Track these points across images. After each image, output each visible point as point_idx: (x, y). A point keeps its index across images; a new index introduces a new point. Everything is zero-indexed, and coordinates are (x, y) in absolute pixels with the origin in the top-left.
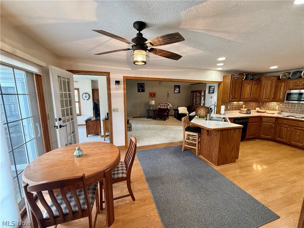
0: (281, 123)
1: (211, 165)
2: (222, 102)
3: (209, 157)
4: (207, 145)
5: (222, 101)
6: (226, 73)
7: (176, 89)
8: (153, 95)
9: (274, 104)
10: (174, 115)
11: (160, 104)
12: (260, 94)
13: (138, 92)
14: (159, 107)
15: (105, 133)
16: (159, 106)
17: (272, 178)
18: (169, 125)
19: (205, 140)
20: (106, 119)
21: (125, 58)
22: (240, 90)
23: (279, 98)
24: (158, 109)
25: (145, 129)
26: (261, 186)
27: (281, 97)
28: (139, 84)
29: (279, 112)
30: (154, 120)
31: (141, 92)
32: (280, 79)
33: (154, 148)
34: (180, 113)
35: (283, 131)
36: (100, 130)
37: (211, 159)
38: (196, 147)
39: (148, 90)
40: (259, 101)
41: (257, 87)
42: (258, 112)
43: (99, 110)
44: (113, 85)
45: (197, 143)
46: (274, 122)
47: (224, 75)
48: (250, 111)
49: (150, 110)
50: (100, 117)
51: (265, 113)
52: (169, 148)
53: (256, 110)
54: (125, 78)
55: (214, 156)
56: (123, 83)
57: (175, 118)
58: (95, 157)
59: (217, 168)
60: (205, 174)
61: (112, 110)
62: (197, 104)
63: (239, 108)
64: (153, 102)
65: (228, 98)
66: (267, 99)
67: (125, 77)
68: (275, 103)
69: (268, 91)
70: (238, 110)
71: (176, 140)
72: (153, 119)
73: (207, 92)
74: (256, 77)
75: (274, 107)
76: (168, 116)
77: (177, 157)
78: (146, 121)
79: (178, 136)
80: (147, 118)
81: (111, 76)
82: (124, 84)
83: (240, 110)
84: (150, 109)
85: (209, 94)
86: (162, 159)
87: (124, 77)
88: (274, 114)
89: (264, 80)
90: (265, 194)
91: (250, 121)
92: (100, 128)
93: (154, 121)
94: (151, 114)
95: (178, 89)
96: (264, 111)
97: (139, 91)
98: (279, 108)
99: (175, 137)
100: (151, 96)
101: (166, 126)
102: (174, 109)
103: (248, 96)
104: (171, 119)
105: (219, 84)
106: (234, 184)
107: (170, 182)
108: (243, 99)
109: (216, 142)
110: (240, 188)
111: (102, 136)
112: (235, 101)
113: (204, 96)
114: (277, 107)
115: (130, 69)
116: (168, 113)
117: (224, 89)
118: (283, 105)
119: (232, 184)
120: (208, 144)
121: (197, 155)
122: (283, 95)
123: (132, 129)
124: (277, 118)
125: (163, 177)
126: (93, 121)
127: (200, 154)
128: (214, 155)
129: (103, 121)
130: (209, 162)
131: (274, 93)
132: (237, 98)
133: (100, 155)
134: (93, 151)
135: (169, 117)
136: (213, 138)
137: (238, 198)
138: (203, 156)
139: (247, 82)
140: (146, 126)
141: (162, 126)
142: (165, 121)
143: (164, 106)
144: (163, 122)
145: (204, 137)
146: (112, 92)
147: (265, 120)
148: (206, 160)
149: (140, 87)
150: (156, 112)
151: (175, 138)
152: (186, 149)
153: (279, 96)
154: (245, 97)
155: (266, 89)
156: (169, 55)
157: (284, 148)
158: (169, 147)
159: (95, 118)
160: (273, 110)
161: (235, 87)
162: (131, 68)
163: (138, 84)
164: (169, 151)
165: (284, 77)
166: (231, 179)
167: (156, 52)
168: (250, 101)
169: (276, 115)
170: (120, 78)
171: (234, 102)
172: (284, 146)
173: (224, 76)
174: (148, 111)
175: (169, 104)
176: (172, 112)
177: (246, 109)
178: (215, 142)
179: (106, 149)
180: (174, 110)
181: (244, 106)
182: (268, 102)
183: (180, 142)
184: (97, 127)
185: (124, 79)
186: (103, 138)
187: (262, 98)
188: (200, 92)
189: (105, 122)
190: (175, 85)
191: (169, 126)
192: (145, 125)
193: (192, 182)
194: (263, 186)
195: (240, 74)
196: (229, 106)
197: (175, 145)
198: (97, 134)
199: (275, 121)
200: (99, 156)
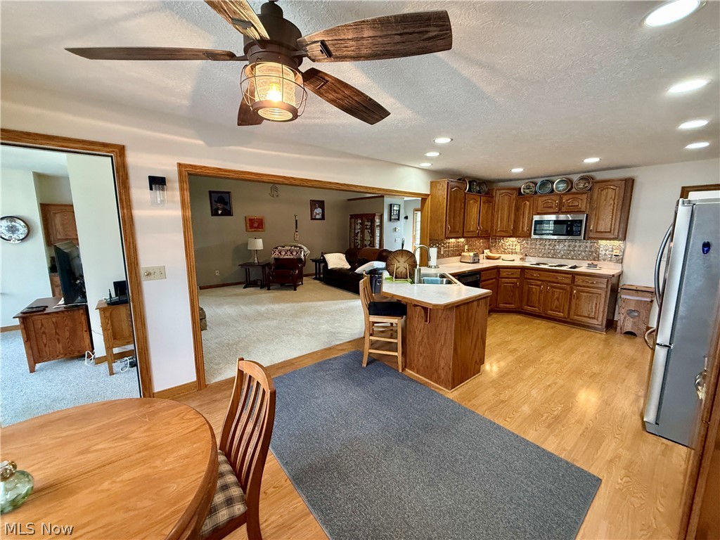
0: (530, 277)
1: (437, 390)
2: (430, 240)
3: (431, 371)
4: (424, 344)
5: (431, 238)
6: (437, 175)
7: (315, 211)
8: (256, 225)
9: (513, 242)
10: (316, 274)
11: (279, 248)
12: (492, 223)
13: (212, 215)
14: (276, 255)
15: (109, 348)
16: (277, 253)
17: (550, 391)
18: (310, 301)
19: (417, 333)
20: (111, 303)
21: (186, 102)
22: (462, 215)
23: (523, 231)
24: (273, 261)
25: (247, 317)
26: (543, 416)
27: (525, 229)
28: (213, 194)
29: (521, 256)
30: (265, 291)
31: (221, 215)
32: (522, 194)
33: (289, 370)
34: (332, 270)
35: (533, 293)
36: (88, 341)
37: (435, 376)
38: (397, 351)
39: (242, 209)
40: (489, 236)
41: (488, 207)
42: (488, 258)
43: (77, 275)
44: (140, 191)
45: (399, 341)
46: (518, 276)
47: (433, 180)
48: (478, 256)
49: (253, 265)
50: (84, 296)
51: (500, 260)
52: (329, 364)
53: (485, 255)
54: (183, 169)
55: (442, 366)
56: (177, 185)
57: (318, 282)
58: (106, 485)
59: (452, 394)
60: (436, 419)
61: (142, 273)
62: (366, 246)
63: (458, 252)
64: (259, 244)
65: (444, 231)
66: (504, 232)
67: (186, 166)
68: (514, 239)
69: (506, 216)
70: (458, 256)
71: (340, 340)
72: (262, 287)
73: (386, 217)
74: (485, 188)
75: (514, 248)
76: (301, 276)
77: (357, 386)
78: (243, 295)
79: (341, 327)
80: (244, 286)
81: (132, 159)
82: (182, 189)
83: (460, 255)
84: (251, 261)
85: (391, 223)
86: (319, 401)
87: (180, 165)
88: (514, 260)
89: (498, 195)
90: (555, 433)
91: (483, 278)
92: (86, 335)
93: (265, 295)
94: (255, 274)
95: (319, 211)
96: (497, 255)
97: (214, 213)
98: (521, 250)
99: (334, 330)
100: (252, 227)
101: (303, 303)
102: (314, 258)
103: (475, 226)
104: (309, 284)
105: (424, 198)
106: (499, 427)
107: (364, 467)
108: (468, 232)
109: (446, 333)
110: (513, 434)
111: (99, 361)
112: (452, 238)
113: (381, 226)
114: (518, 248)
115: (201, 142)
116: (301, 270)
117: (434, 210)
118: (527, 244)
119: (496, 429)
120: (425, 340)
121: (400, 371)
122: (528, 224)
123: (208, 324)
124: (523, 269)
125: (338, 456)
126: (57, 313)
127: (405, 367)
128: (442, 364)
129: (102, 310)
130: (432, 383)
131: (515, 221)
132: (458, 232)
133: (127, 468)
134: (90, 456)
135: (304, 278)
136: (440, 325)
137: (520, 461)
138: (413, 371)
139: (473, 196)
140: (249, 310)
141: (292, 304)
142: (295, 290)
143: (289, 253)
144: (290, 293)
145: (415, 326)
146: (137, 213)
147: (505, 274)
148: (424, 378)
149: (217, 202)
150: (270, 268)
151: (334, 333)
152: (372, 360)
153: (522, 228)
154: (470, 229)
155: (501, 214)
156: (359, 103)
157: (538, 324)
158: (326, 360)
159: (62, 302)
160: (512, 253)
161: (455, 206)
162: (205, 142)
163: (211, 193)
164: (331, 372)
165: (527, 191)
166: (489, 416)
167: (322, 86)
168: (478, 237)
169: (518, 263)
170: (167, 166)
171: (451, 240)
172: (538, 321)
173: (432, 183)
174: (247, 266)
175: (303, 246)
176: (310, 268)
177: (472, 254)
178: (443, 335)
179: (149, 430)
180: (313, 260)
181: (466, 247)
182: (503, 237)
183: (348, 342)
184: (73, 332)
185: (180, 173)
186: (105, 366)
187: (496, 230)
188: (371, 218)
189: (108, 314)
190: (313, 201)
191: (311, 303)
192: (242, 307)
193: (416, 450)
194: (546, 415)
195: (459, 179)
196: (442, 248)
197: (341, 353)
198: (76, 354)
199: (521, 274)
200: (127, 476)
